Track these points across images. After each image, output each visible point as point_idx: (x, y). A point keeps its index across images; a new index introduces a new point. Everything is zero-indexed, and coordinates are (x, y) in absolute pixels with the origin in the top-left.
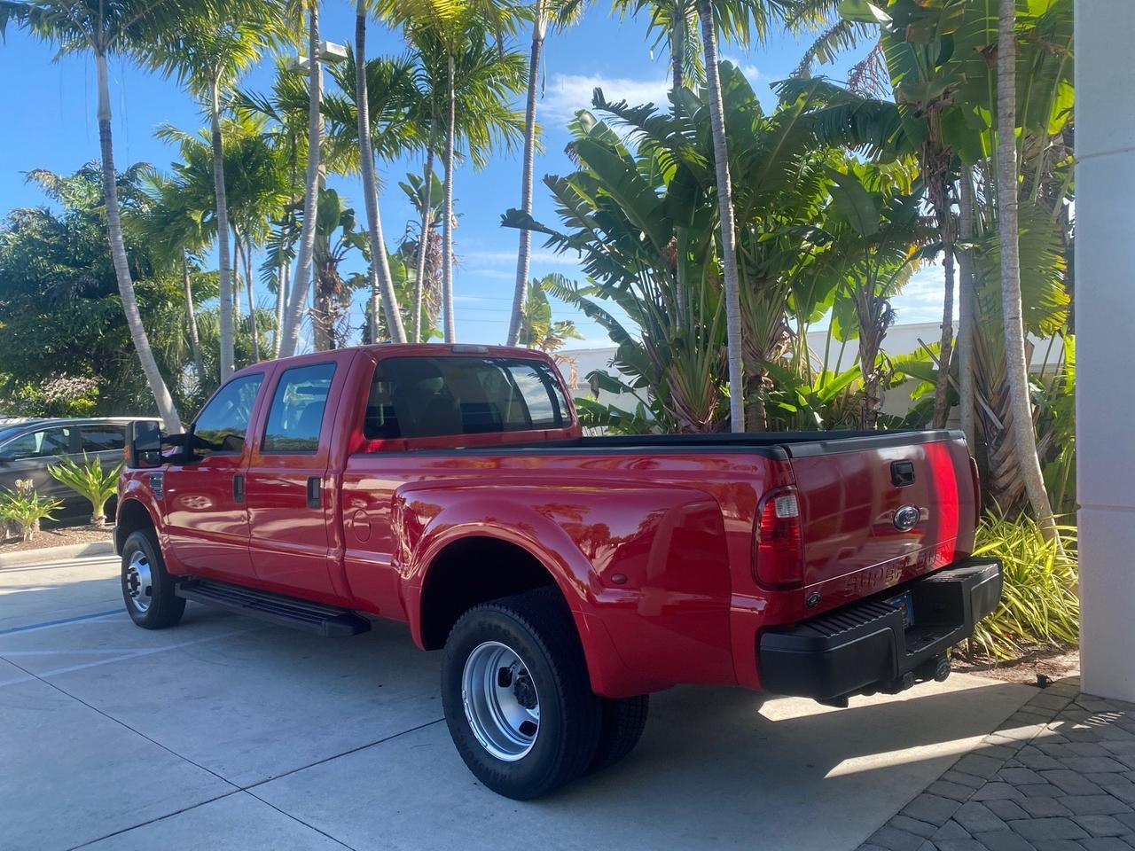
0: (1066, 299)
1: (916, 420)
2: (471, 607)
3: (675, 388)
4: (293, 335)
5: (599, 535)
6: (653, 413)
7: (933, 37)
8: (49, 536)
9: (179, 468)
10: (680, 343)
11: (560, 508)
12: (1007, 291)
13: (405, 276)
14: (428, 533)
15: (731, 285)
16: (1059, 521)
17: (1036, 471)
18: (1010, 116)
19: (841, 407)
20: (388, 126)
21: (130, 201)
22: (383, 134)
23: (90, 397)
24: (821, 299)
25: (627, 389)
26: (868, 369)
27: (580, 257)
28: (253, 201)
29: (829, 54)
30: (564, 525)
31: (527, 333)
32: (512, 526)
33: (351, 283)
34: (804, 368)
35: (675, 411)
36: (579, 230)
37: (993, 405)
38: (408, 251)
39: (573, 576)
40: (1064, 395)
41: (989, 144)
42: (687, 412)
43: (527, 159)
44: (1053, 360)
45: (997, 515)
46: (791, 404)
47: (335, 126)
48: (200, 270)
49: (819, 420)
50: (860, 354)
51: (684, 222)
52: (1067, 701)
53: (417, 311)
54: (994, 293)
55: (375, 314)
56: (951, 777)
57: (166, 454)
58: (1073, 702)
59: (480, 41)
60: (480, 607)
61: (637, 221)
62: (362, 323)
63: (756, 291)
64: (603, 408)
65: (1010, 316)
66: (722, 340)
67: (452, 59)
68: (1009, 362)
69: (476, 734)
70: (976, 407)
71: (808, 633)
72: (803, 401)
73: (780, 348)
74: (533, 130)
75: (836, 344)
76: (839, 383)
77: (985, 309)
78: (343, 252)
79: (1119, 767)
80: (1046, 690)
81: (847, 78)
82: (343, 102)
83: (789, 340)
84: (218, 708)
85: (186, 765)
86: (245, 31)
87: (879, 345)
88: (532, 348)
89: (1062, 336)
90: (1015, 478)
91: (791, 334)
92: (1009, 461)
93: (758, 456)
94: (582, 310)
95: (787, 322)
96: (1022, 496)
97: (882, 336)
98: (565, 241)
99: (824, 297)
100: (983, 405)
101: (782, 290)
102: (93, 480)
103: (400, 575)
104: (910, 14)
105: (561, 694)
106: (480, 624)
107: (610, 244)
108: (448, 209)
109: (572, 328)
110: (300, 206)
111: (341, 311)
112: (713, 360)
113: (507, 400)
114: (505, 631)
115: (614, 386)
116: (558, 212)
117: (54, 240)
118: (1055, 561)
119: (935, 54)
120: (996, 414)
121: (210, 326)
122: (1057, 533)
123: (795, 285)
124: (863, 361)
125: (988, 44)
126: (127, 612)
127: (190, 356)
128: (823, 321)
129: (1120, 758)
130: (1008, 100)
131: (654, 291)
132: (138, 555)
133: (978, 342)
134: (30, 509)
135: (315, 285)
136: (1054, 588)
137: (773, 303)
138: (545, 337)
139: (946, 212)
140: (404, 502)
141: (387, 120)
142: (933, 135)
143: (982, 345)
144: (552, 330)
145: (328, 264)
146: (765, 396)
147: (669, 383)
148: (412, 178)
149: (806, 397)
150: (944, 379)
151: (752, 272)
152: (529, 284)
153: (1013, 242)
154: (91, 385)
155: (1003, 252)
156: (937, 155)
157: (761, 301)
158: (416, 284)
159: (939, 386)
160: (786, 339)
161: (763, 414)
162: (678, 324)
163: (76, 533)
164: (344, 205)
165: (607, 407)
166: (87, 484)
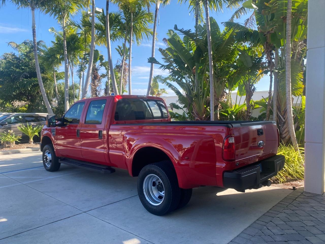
0: (303, 86)
1: (261, 118)
2: (146, 165)
4: (86, 90)
5: (180, 148)
6: (188, 115)
7: (269, 13)
8: (18, 146)
9: (60, 128)
10: (196, 96)
12: (287, 84)
13: (118, 75)
14: (134, 146)
15: (211, 79)
16: (299, 146)
17: (293, 133)
18: (289, 36)
19: (240, 114)
20: (113, 32)
21: (38, 51)
22: (112, 34)
23: (25, 107)
24: (235, 84)
25: (181, 108)
26: (248, 104)
27: (169, 71)
28: (74, 52)
29: (239, 16)
31: (152, 92)
33: (101, 76)
34: (230, 103)
35: (194, 114)
36: (168, 64)
37: (282, 114)
38: (118, 68)
39: (174, 157)
40: (301, 112)
41: (283, 43)
42: (198, 115)
44: (299, 102)
45: (283, 145)
46: (226, 113)
47: (98, 32)
48: (57, 71)
49: (234, 117)
50: (246, 99)
51: (198, 62)
52: (301, 193)
53: (121, 85)
54: (283, 84)
55: (109, 85)
56: (270, 211)
58: (302, 194)
59: (140, 9)
60: (148, 165)
61: (185, 61)
62: (104, 88)
63: (217, 82)
65: (288, 91)
66: (207, 95)
67: (132, 14)
68: (287, 103)
70: (277, 115)
71: (236, 173)
72: (230, 113)
73: (223, 98)
74: (155, 34)
75: (239, 97)
76: (240, 108)
77: (281, 88)
78: (100, 68)
79: (314, 210)
80: (295, 191)
81: (244, 23)
82: (101, 25)
83: (226, 96)
84: (74, 192)
85: (68, 206)
86: (73, 4)
87: (251, 97)
88: (153, 96)
89: (301, 96)
90: (287, 135)
91: (227, 94)
92: (286, 130)
93: (224, 127)
94: (167, 86)
95: (225, 90)
96: (289, 139)
97: (252, 95)
98: (165, 67)
99: (236, 83)
100: (279, 115)
101: (225, 81)
102: (30, 131)
103: (126, 157)
104: (263, 7)
105: (171, 188)
106: (149, 170)
107: (177, 67)
108: (130, 56)
109: (165, 91)
110: (88, 54)
111: (99, 84)
112: (205, 101)
114: (156, 171)
115: (177, 107)
116: (163, 58)
117: (15, 62)
118: (298, 157)
119: (269, 18)
120: (283, 117)
121: (60, 88)
122: (299, 149)
123: (228, 80)
124: (247, 102)
125: (284, 16)
126: (44, 167)
127: (55, 96)
128: (236, 90)
129: (314, 208)
130: (289, 31)
131: (189, 81)
132: (47, 151)
133: (279, 97)
134: (12, 138)
135: (92, 76)
136: (297, 164)
137: (222, 86)
138: (157, 93)
139: (271, 61)
140: (126, 137)
141: (113, 30)
142: (268, 40)
143: (280, 98)
144: (159, 91)
145: (95, 71)
146: (219, 111)
147: (193, 107)
148: (119, 47)
149: (230, 111)
150: (269, 107)
151: (217, 76)
152: (153, 78)
153: (289, 70)
154: (26, 104)
155: (286, 73)
156: (269, 46)
157: (219, 85)
158: (121, 77)
159: (267, 109)
160: (225, 95)
161: (218, 116)
162: (195, 90)
163: (25, 145)
164: (100, 54)
165: (175, 113)
166: (28, 132)
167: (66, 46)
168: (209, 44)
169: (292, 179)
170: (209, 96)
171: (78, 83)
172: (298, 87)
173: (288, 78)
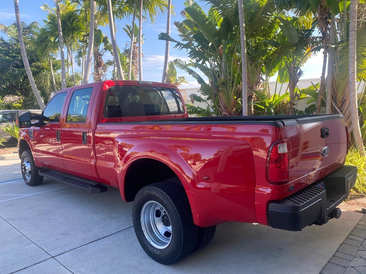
1: (310, 112)
3: (221, 100)
4: (86, 79)
5: (197, 158)
6: (213, 109)
9: (38, 128)
10: (224, 84)
11: (180, 147)
12: (351, 62)
13: (125, 60)
14: (128, 154)
15: (244, 60)
17: (358, 131)
19: (280, 107)
20: (119, 7)
21: (31, 35)
22: (117, 10)
23: (20, 103)
24: (274, 68)
25: (204, 101)
26: (292, 93)
27: (187, 51)
28: (73, 34)
30: (181, 154)
31: (168, 81)
32: (161, 154)
33: (107, 63)
34: (267, 93)
35: (221, 108)
36: (187, 42)
37: (339, 106)
38: (127, 52)
39: (185, 174)
41: (342, 7)
42: (226, 109)
43: (168, 17)
46: (263, 106)
47: (100, 7)
48: (56, 59)
49: (273, 111)
50: (289, 87)
51: (226, 38)
53: (129, 73)
55: (115, 74)
56: (338, 255)
57: (33, 123)
60: (148, 187)
61: (209, 38)
62: (111, 78)
63: (251, 65)
64: (195, 107)
65: (352, 72)
66: (238, 83)
69: (146, 237)
70: (332, 107)
71: (289, 203)
72: (267, 105)
73: (259, 86)
74: (171, 7)
75: (279, 85)
76: (281, 98)
78: (104, 52)
84: (50, 219)
87: (296, 84)
89: (364, 81)
91: (263, 80)
94: (188, 72)
95: (262, 76)
97: (297, 81)
98: (182, 45)
100: (335, 106)
101: (260, 64)
103: (116, 171)
105: (181, 225)
106: (148, 194)
107: (199, 47)
108: (140, 37)
109: (184, 79)
110: (88, 35)
111: (103, 73)
112: (235, 90)
113: (161, 104)
114: (158, 197)
115: (199, 99)
116: (180, 35)
117: (5, 48)
120: (340, 110)
121: (59, 79)
123: (265, 63)
124: (290, 90)
126: (23, 180)
127: (52, 89)
131: (214, 65)
132: (26, 159)
135: (94, 64)
137: (257, 69)
138: (175, 82)
139: (326, 33)
140: (118, 142)
141: (118, 4)
142: (323, 3)
143: (335, 84)
144: (177, 80)
145: (99, 56)
146: (254, 103)
147: (219, 98)
148: (128, 27)
149: (268, 103)
150: (321, 97)
151: (250, 57)
152: (169, 63)
153: (354, 43)
154: (20, 99)
155: (350, 47)
156: (324, 10)
157: (253, 68)
158: (129, 63)
159: (318, 99)
160: (261, 82)
161: (253, 110)
162: (223, 76)
163: (12, 150)
164: (104, 35)
165: (197, 107)
166: (15, 133)
167: (60, 25)
168: (240, 12)
169: (356, 195)
170: (240, 84)
171: (80, 72)
172: (364, 68)
173: (352, 53)
